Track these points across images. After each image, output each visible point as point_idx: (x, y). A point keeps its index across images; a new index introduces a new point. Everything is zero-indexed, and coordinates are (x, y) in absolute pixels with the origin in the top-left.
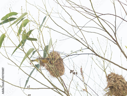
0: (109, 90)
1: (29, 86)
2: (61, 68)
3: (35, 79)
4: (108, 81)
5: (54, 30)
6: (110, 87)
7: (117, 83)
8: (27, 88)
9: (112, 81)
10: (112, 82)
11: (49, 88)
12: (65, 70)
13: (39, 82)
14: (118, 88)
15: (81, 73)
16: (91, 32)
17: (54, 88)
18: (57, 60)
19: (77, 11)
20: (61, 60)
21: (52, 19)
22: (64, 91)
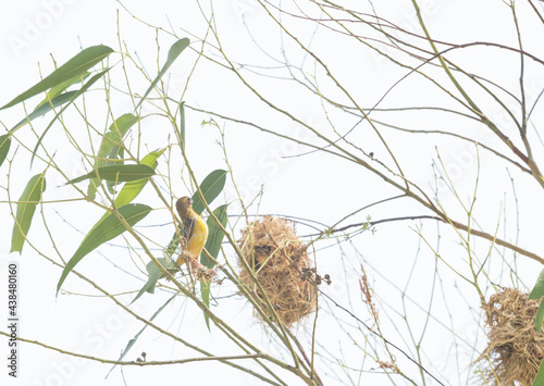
0: (497, 360)
1: (144, 355)
3: (180, 340)
4: (491, 325)
5: (261, 129)
6: (499, 348)
7: (526, 329)
9: (508, 324)
10: (506, 328)
14: (534, 351)
19: (352, 35)
22: (294, 365)
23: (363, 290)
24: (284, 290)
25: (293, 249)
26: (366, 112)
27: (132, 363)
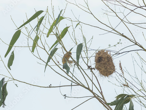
1: (51, 85)
5: (101, 29)
21: (95, 17)
22: (88, 87)
23: (120, 67)
24: (105, 67)
25: (108, 58)
27: (48, 87)
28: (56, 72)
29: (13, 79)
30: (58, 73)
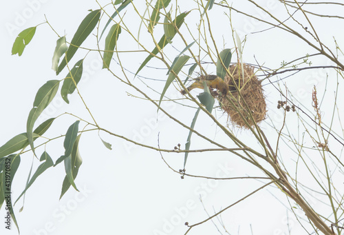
1: (179, 145)
2: (256, 103)
8: (173, 151)
11: (224, 149)
12: (267, 109)
13: (204, 137)
15: (314, 103)
16: (330, 17)
17: (239, 147)
18: (247, 84)
20: (256, 84)
22: (265, 155)
23: (313, 99)
26: (300, 5)
28: (171, 117)
29: (97, 126)
30: (175, 120)
